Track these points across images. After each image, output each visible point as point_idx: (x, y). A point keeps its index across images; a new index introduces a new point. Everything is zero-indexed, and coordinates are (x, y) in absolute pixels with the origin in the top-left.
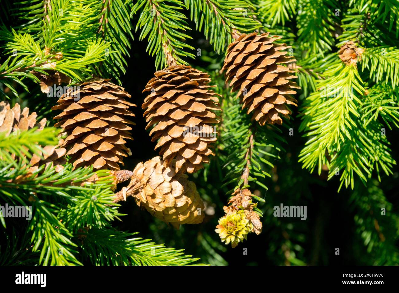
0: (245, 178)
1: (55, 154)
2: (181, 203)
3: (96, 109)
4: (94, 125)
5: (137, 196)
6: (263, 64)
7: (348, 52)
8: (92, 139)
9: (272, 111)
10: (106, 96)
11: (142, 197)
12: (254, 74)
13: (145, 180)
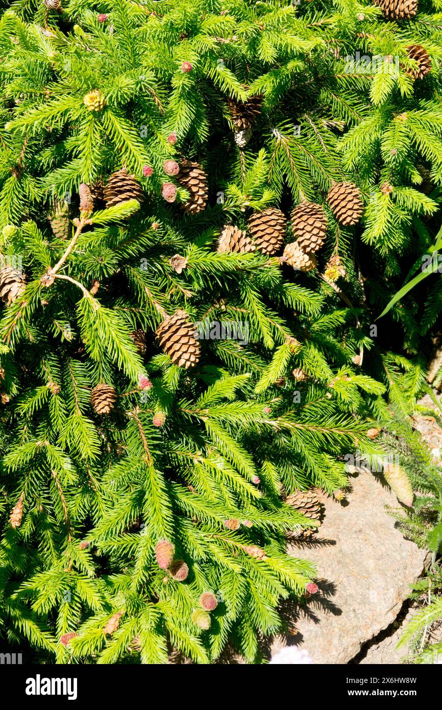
0: (336, 248)
1: (251, 249)
2: (308, 264)
3: (269, 224)
4: (268, 231)
5: (287, 261)
6: (347, 199)
7: (385, 188)
8: (267, 238)
9: (351, 221)
10: (273, 217)
11: (290, 262)
12: (343, 204)
13: (291, 255)
